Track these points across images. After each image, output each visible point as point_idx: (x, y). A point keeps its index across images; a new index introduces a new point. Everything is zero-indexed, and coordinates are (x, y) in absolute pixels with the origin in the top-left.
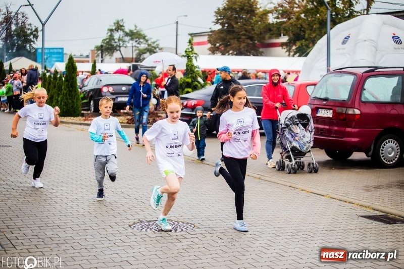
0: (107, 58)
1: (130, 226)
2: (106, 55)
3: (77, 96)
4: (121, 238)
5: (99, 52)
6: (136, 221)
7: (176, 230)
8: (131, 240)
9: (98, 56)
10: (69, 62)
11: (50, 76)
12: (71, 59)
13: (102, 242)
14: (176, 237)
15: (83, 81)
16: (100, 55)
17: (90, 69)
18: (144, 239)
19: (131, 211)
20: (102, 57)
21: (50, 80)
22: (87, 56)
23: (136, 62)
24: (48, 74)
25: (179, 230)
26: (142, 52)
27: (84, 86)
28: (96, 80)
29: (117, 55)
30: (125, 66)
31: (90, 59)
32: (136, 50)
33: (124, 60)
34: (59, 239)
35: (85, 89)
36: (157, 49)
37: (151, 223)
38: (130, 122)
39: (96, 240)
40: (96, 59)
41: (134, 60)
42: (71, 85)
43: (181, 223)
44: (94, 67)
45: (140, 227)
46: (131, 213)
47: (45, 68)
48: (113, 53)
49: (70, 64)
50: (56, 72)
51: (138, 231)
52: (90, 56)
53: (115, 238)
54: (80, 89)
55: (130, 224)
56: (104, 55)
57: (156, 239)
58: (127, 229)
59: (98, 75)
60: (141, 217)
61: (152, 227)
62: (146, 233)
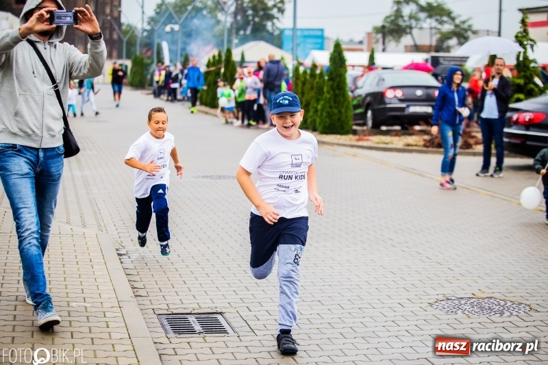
0: (391, 44)
1: (431, 305)
2: (390, 41)
3: (346, 103)
4: (416, 323)
5: (380, 36)
6: (441, 297)
7: (502, 314)
8: (432, 327)
9: (377, 41)
10: (335, 51)
11: (305, 72)
12: (337, 46)
13: (388, 328)
14: (503, 325)
15: (355, 79)
16: (381, 40)
17: (366, 62)
18: (453, 325)
19: (432, 282)
20: (384, 43)
21: (305, 78)
22: (361, 42)
23: (437, 51)
24: (301, 69)
25: (507, 314)
26: (445, 37)
27: (356, 88)
28: (377, 80)
29: (406, 40)
30: (420, 58)
31: (364, 47)
32: (436, 33)
33: (417, 48)
34: (322, 321)
35: (358, 92)
36: (469, 33)
37: (463, 302)
38: (428, 144)
39: (378, 324)
40: (375, 46)
41: (433, 49)
42: (338, 86)
43: (509, 304)
44: (372, 58)
45: (445, 307)
46: (432, 286)
47: (297, 59)
48: (400, 37)
49: (336, 54)
50: (314, 66)
51: (442, 313)
52: (366, 42)
53: (408, 323)
54: (352, 92)
55: (430, 302)
56: (387, 41)
57: (472, 326)
58: (426, 309)
59: (379, 71)
60: (448, 292)
61: (465, 307)
62: (456, 316)
